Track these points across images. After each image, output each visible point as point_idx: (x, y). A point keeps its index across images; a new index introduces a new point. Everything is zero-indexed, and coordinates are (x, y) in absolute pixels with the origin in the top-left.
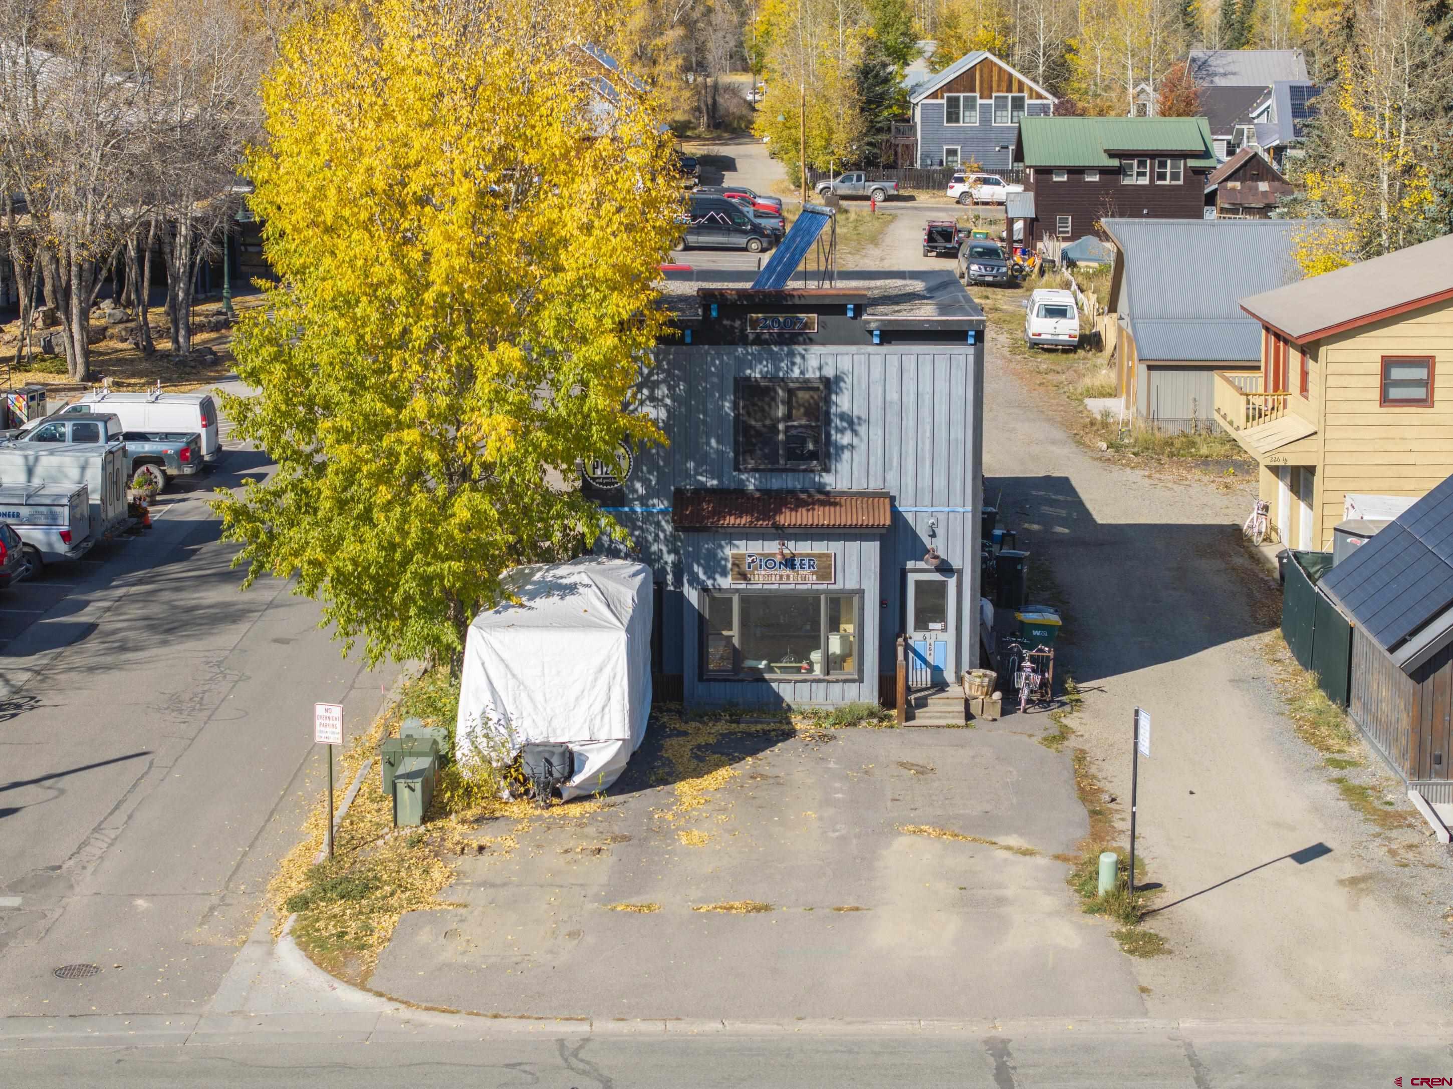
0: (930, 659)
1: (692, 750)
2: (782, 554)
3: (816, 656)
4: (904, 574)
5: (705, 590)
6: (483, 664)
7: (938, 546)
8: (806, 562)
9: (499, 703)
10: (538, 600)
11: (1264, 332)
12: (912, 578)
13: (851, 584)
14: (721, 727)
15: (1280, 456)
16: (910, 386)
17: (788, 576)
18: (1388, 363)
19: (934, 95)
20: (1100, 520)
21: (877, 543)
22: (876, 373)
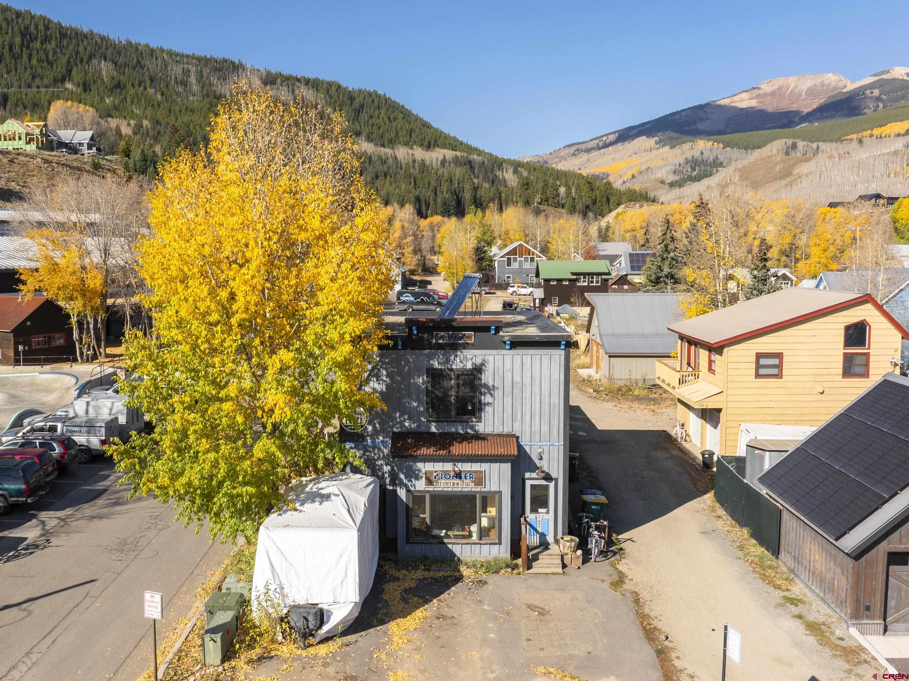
0: (540, 530)
1: (401, 593)
2: (454, 471)
3: (474, 528)
4: (524, 480)
5: (409, 491)
6: (267, 552)
7: (544, 465)
8: (468, 475)
9: (276, 577)
10: (306, 505)
11: (679, 341)
12: (528, 483)
13: (494, 488)
14: (419, 574)
15: (704, 403)
16: (527, 373)
17: (458, 484)
18: (759, 356)
19: (502, 257)
21: (509, 464)
22: (508, 366)
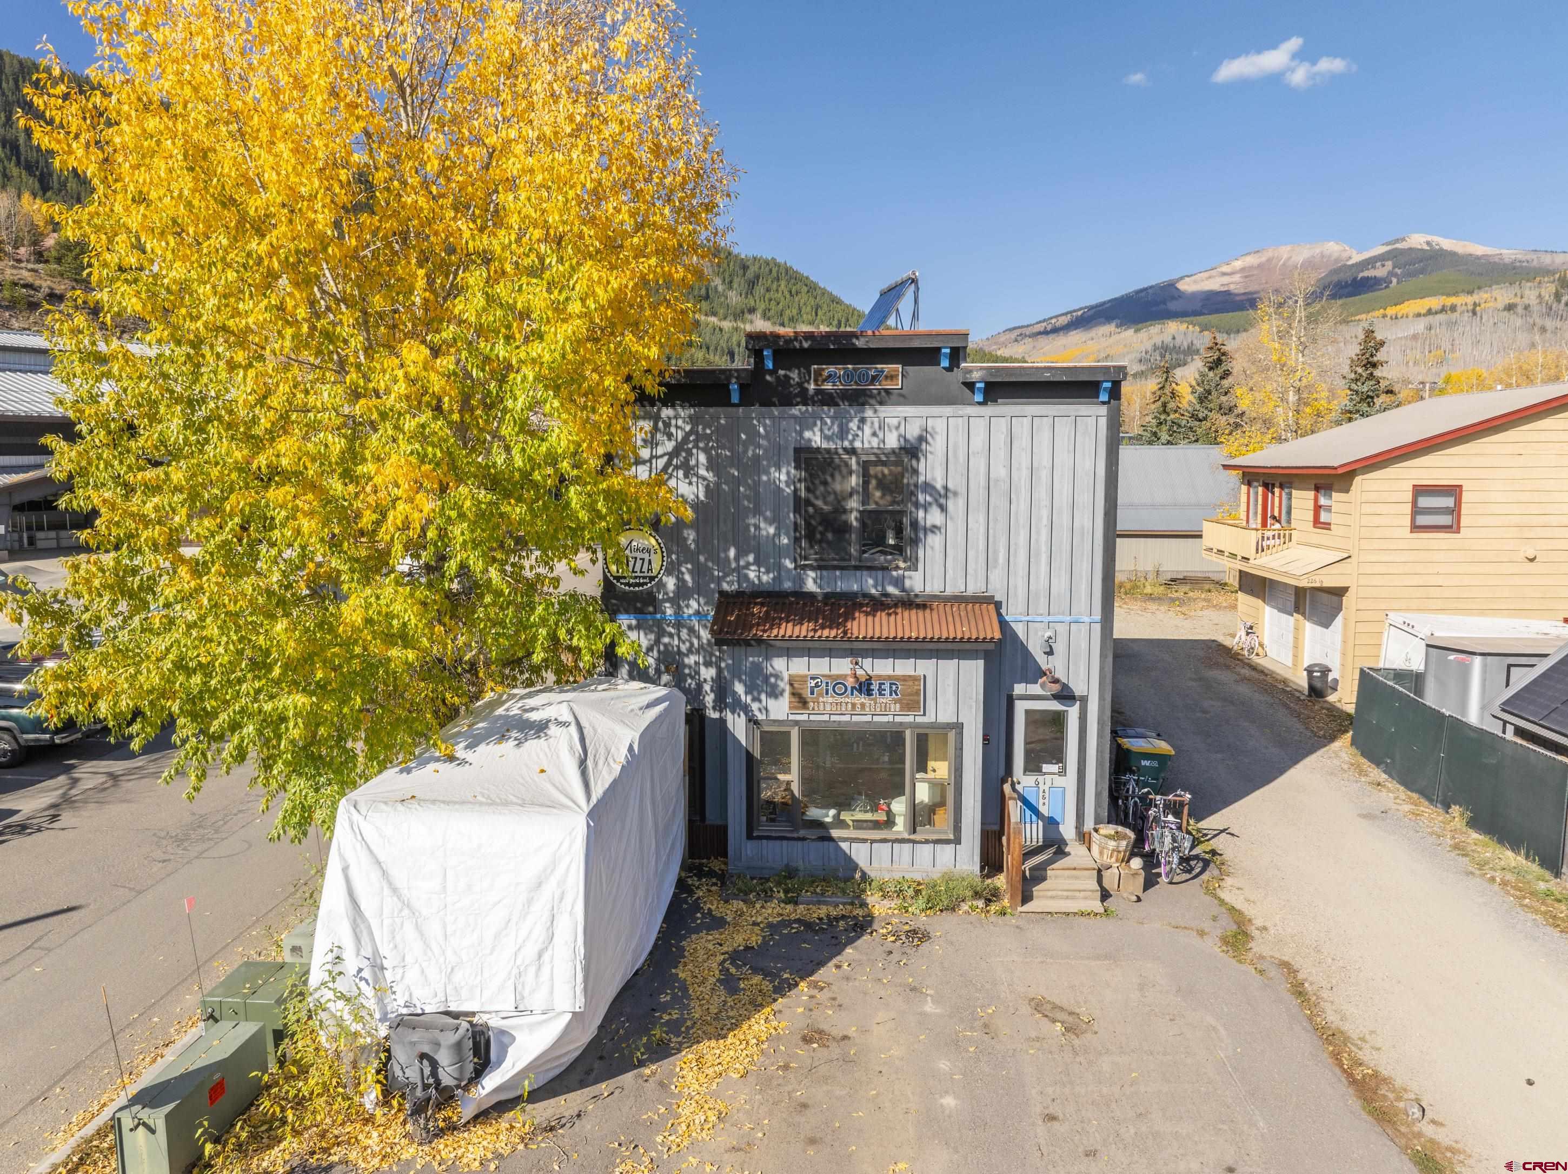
0: (1044, 810)
2: (855, 676)
3: (899, 806)
4: (1011, 701)
8: (886, 686)
12: (1021, 708)
13: (946, 716)
16: (1022, 460)
17: (863, 705)
22: (978, 441)
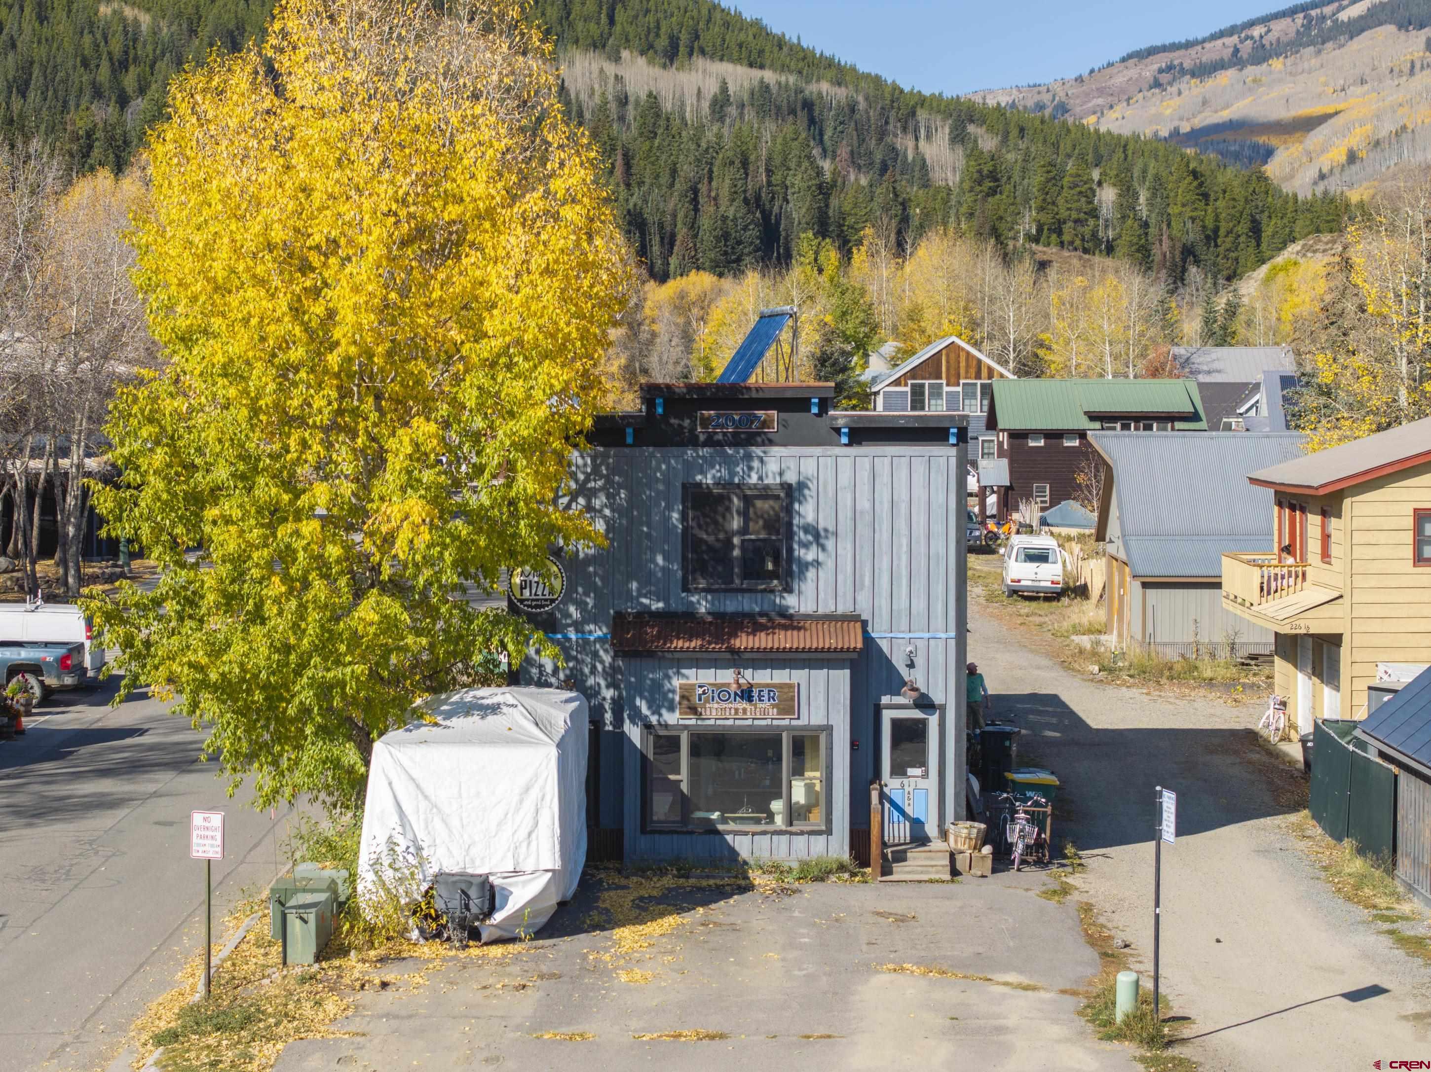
0: (909, 810)
1: (633, 901)
3: (777, 806)
4: (878, 710)
5: (648, 726)
6: (390, 784)
7: (918, 677)
8: (765, 693)
9: (408, 827)
10: (454, 719)
11: (1278, 510)
12: (887, 716)
14: (668, 881)
16: (883, 495)
17: (745, 710)
18: (1421, 517)
19: (897, 382)
20: (1094, 725)
21: (847, 672)
